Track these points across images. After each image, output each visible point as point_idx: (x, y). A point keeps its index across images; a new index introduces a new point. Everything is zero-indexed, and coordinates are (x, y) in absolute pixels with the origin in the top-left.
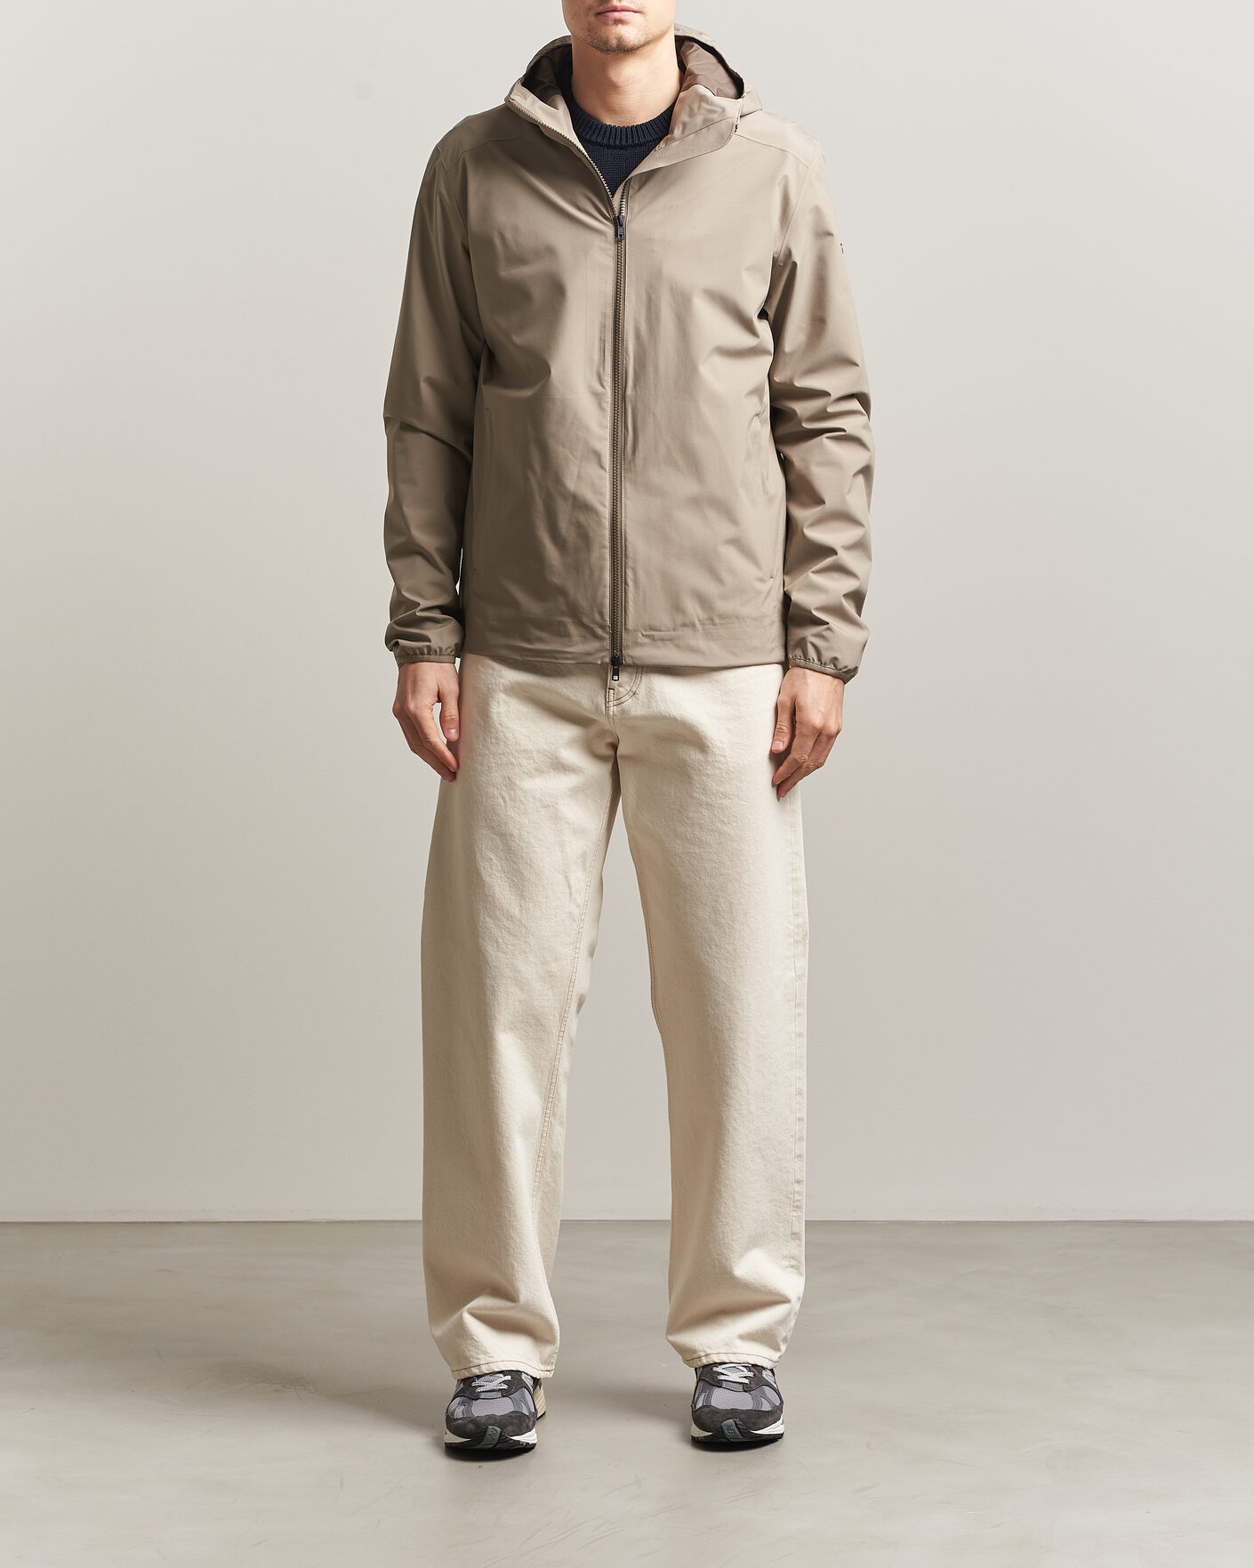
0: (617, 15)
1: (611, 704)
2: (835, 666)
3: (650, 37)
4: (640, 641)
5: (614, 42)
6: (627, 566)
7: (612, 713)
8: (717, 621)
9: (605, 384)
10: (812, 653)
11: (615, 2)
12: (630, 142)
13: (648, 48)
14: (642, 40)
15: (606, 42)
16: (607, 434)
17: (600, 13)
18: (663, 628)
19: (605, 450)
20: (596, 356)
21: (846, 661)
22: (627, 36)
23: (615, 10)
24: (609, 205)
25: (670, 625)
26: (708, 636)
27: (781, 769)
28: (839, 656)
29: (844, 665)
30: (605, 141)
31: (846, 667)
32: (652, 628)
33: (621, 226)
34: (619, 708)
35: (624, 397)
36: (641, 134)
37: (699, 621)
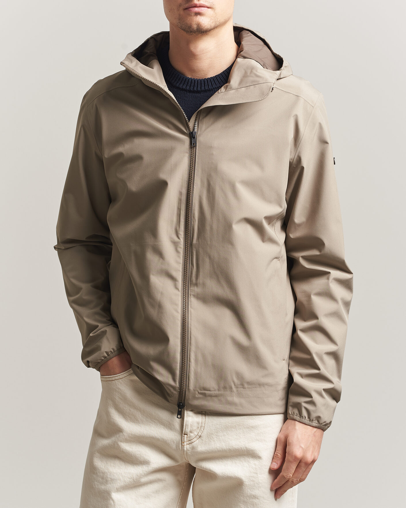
0: (196, 9)
1: (185, 443)
2: (318, 421)
3: (218, 23)
4: (197, 396)
5: (195, 27)
6: (191, 350)
7: (186, 449)
8: (246, 386)
9: (180, 236)
10: (305, 413)
11: (196, 2)
12: (203, 88)
13: (216, 30)
14: (213, 25)
15: (190, 27)
16: (180, 267)
17: (186, 9)
18: (212, 389)
19: (179, 276)
20: (175, 219)
21: (325, 418)
22: (203, 23)
23: (196, 6)
24: (187, 126)
25: (216, 387)
26: (239, 395)
27: (276, 480)
28: (321, 416)
29: (323, 422)
30: (188, 88)
31: (325, 422)
32: (205, 389)
33: (194, 138)
34: (191, 446)
35: (191, 244)
36: (210, 84)
37: (235, 385)
